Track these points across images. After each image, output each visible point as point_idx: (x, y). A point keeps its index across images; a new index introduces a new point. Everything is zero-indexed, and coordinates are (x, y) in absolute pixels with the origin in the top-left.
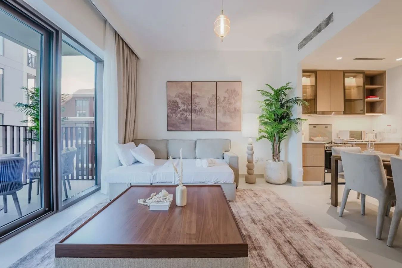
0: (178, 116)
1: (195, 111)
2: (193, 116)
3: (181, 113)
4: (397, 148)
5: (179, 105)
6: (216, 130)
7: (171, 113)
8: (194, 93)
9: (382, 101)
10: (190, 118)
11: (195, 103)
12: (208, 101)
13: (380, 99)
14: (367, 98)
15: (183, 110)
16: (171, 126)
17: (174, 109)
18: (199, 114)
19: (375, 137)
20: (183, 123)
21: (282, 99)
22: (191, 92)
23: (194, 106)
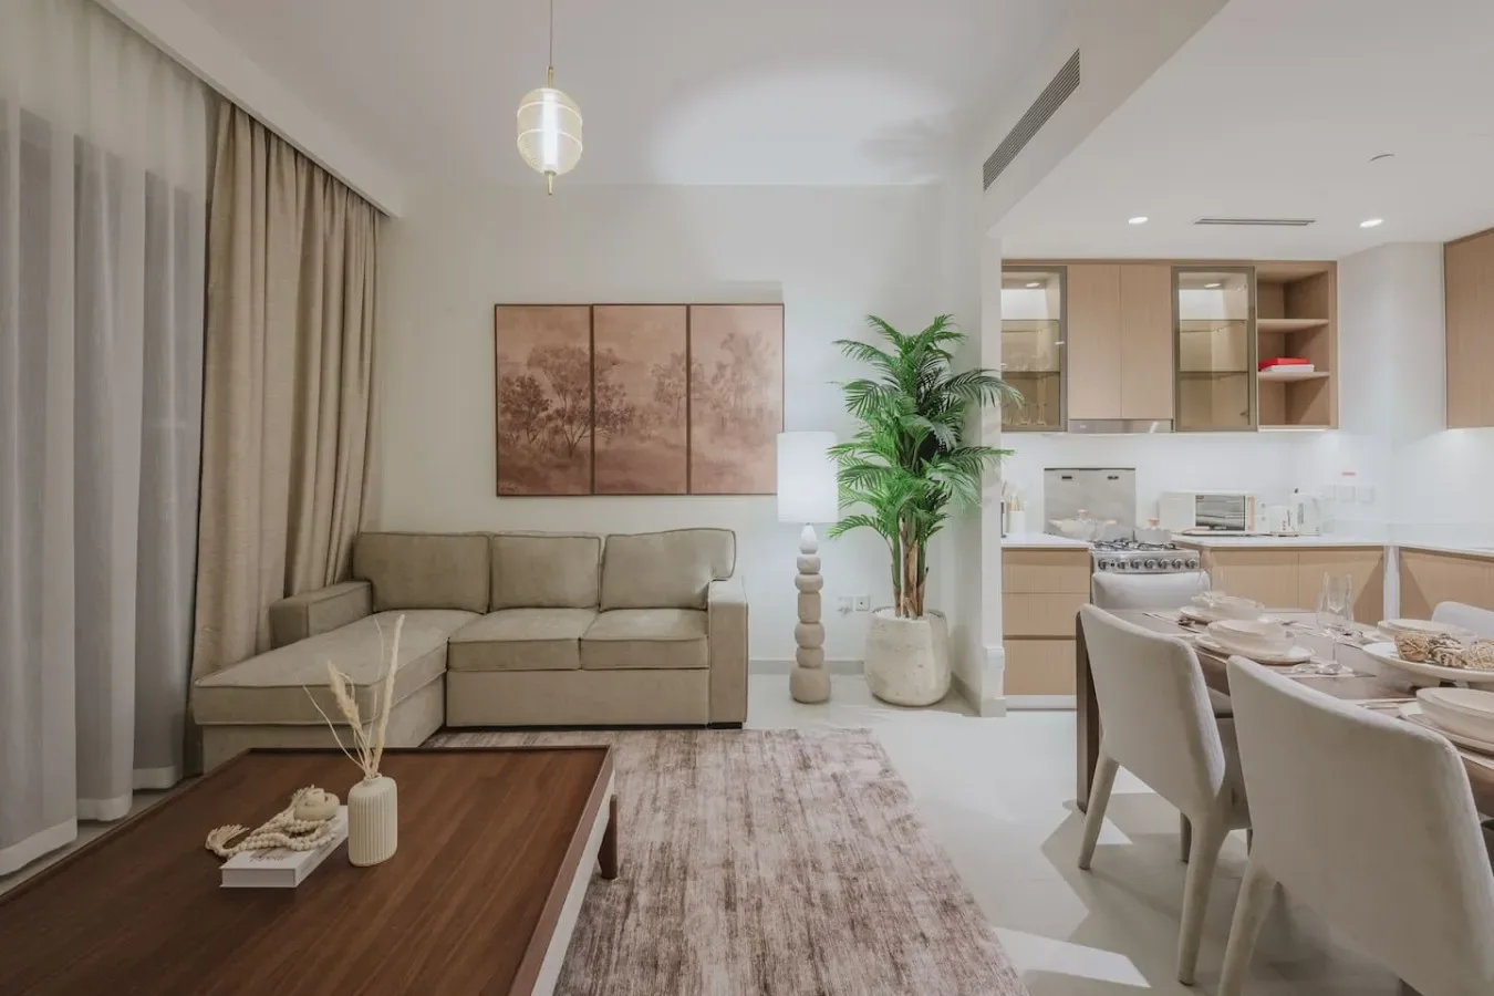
0: (539, 437)
1: (607, 419)
2: (596, 437)
3: (552, 425)
4: (1375, 563)
5: (545, 397)
6: (689, 493)
7: (512, 427)
8: (600, 347)
9: (1324, 379)
10: (585, 443)
11: (607, 388)
12: (655, 379)
13: (1315, 370)
14: (1263, 366)
15: (560, 413)
16: (515, 477)
17: (522, 412)
18: (622, 430)
19: (1294, 520)
20: (562, 467)
21: (937, 373)
22: (587, 345)
23: (600, 400)
